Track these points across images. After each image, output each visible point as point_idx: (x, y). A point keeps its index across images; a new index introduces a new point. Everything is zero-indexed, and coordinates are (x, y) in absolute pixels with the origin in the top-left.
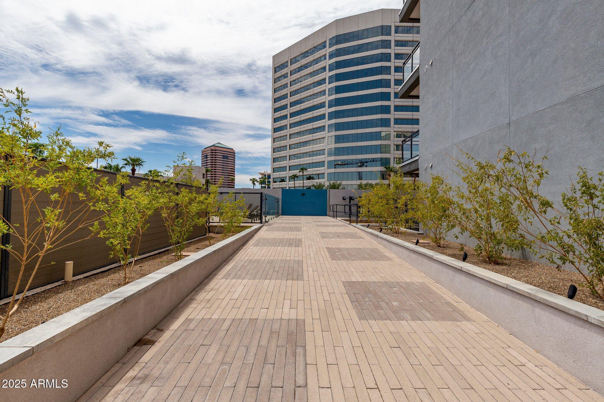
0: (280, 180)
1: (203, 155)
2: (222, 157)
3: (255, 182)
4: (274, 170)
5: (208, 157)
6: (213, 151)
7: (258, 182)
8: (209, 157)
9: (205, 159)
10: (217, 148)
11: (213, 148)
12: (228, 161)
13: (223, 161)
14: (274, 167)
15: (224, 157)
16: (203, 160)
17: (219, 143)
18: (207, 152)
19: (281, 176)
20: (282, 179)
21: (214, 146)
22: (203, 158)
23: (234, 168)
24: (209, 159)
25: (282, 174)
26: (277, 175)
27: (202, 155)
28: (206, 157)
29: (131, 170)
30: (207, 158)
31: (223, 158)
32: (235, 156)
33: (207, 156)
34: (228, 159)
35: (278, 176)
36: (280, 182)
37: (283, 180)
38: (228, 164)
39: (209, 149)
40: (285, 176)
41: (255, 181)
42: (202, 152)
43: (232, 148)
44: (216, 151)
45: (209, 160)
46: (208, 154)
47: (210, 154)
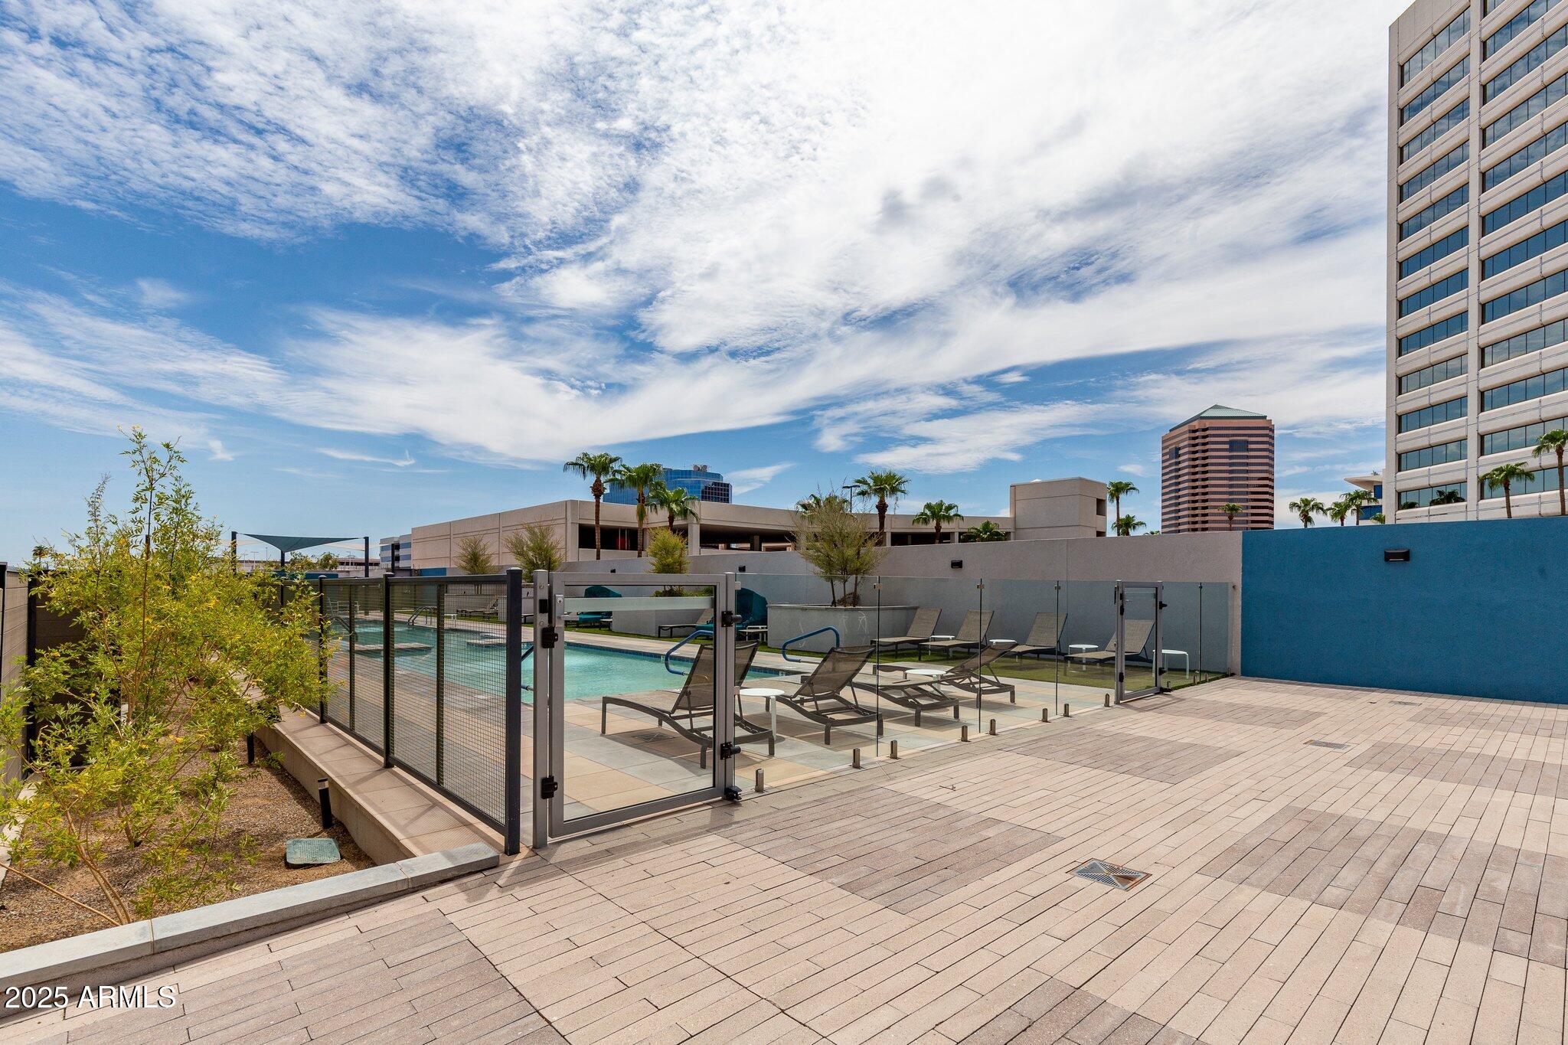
0: (1429, 495)
1: (1167, 450)
2: (1227, 446)
3: (1311, 514)
4: (1401, 461)
5: (1181, 452)
6: (1197, 434)
7: (1325, 512)
8: (1184, 454)
9: (1174, 461)
10: (1208, 424)
11: (1196, 424)
12: (1248, 457)
13: (1231, 457)
14: (1401, 448)
15: (1233, 446)
16: (1167, 463)
17: (1216, 407)
18: (1175, 441)
19: (1434, 481)
20: (1450, 489)
21: (1199, 417)
22: (1167, 457)
23: (1270, 476)
24: (1186, 457)
25: (1442, 473)
26: (1416, 477)
27: (1163, 449)
28: (1176, 454)
29: (877, 507)
30: (1179, 456)
31: (1231, 450)
32: (1273, 438)
33: (1179, 449)
34: (1248, 450)
35: (1424, 482)
36: (1434, 503)
37: (1450, 496)
38: (1247, 464)
39: (1186, 428)
40: (1461, 476)
41: (1313, 508)
42: (1163, 442)
43: (1263, 414)
44: (1208, 432)
45: (1184, 461)
46: (1181, 445)
47: (1186, 443)
